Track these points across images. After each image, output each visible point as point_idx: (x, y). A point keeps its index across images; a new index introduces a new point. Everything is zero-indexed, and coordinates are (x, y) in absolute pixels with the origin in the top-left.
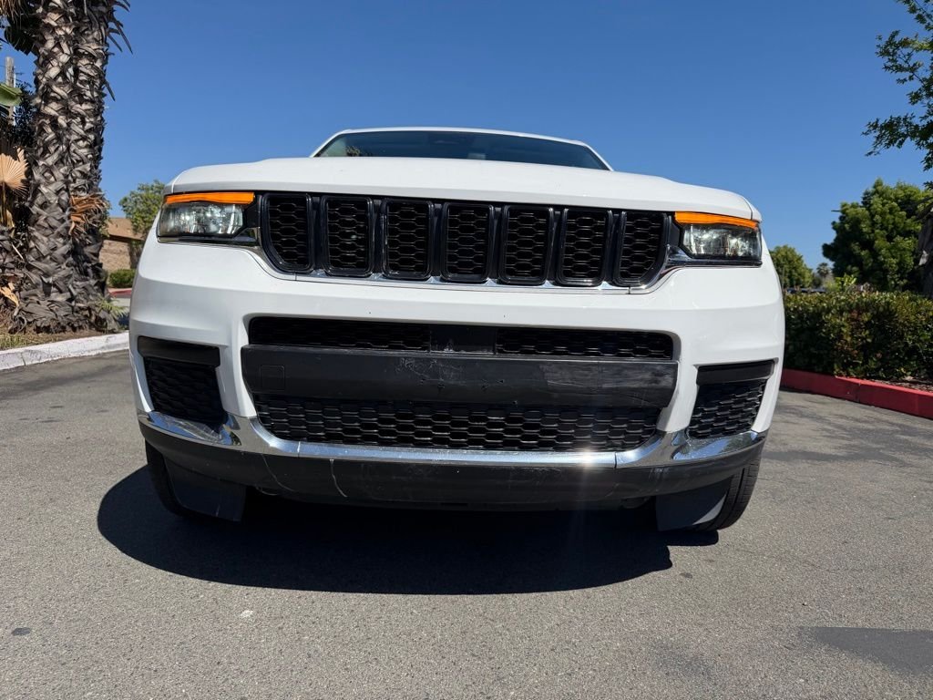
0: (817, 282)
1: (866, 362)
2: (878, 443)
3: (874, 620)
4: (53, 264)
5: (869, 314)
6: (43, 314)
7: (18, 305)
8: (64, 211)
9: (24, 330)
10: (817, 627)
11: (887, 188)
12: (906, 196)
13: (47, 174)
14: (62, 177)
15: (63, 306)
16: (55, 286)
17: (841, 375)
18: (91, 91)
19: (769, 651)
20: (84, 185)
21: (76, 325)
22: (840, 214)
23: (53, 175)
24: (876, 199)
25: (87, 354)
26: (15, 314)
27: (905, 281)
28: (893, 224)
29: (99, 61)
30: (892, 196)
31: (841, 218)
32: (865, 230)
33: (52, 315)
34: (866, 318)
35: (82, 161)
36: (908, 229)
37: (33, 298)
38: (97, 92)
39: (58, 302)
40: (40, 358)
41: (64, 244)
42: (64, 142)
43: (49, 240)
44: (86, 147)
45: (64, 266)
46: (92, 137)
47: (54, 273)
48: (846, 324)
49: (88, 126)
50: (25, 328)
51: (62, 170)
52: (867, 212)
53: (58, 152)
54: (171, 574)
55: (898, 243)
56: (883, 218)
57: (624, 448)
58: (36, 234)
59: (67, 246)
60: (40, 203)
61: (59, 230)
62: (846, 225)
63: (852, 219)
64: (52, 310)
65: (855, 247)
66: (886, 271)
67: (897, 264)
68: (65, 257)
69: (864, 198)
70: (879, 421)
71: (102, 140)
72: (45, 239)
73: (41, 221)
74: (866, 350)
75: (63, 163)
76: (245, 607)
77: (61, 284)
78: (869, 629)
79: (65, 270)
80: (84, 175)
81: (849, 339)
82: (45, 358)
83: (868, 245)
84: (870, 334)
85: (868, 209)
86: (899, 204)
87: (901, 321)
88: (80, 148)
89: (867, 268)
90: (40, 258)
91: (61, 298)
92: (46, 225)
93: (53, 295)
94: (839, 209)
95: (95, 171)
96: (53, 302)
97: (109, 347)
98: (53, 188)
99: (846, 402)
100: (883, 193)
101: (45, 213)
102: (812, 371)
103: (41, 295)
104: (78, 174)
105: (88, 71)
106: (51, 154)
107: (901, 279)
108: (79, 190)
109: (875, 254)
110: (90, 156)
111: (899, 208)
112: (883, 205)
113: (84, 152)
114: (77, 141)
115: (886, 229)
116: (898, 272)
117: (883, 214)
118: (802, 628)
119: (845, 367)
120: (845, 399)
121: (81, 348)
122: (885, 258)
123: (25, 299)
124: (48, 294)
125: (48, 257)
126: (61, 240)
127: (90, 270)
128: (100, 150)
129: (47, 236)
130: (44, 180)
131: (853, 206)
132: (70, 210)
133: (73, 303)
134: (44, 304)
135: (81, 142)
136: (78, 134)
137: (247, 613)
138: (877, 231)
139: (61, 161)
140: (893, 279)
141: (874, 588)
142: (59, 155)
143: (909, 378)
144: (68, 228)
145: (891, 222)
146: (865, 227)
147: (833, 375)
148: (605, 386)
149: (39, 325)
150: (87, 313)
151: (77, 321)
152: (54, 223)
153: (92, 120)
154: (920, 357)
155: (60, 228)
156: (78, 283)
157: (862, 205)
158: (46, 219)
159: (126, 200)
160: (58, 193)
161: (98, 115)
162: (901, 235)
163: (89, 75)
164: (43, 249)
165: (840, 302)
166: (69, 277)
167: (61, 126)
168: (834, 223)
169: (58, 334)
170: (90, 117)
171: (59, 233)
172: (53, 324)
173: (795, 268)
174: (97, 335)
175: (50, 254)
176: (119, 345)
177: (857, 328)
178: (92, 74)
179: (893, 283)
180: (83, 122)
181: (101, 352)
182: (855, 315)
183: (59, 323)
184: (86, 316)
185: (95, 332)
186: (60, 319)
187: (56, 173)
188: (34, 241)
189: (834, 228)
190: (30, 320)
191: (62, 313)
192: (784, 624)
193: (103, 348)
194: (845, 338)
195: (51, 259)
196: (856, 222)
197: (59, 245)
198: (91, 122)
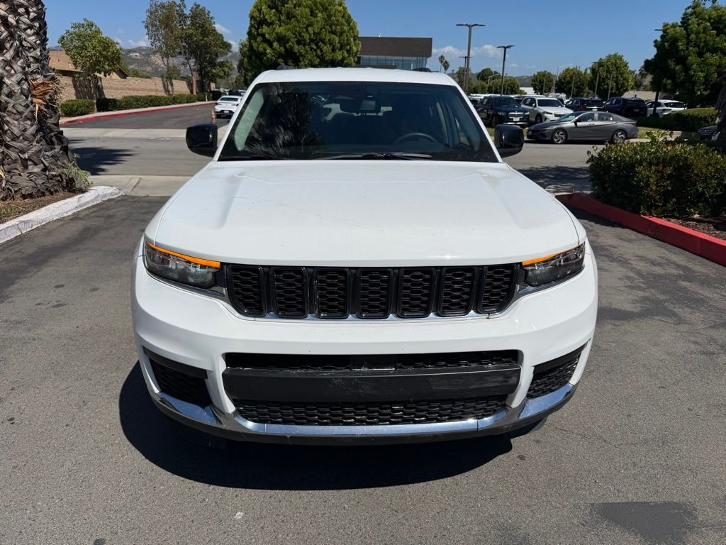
0: (639, 84)
1: (665, 205)
2: (664, 293)
3: (640, 494)
4: (26, 143)
5: (671, 168)
6: (25, 184)
7: (4, 177)
8: (27, 98)
9: (13, 198)
10: (603, 503)
11: (703, 9)
12: (718, 16)
13: (8, 68)
14: (20, 69)
15: (40, 175)
16: (30, 160)
17: (645, 214)
19: (570, 528)
20: (38, 68)
21: (52, 190)
22: (661, 33)
23: (12, 68)
24: (693, 19)
25: (65, 215)
26: (3, 185)
27: (708, 92)
28: (705, 42)
30: (707, 17)
31: (662, 37)
32: (681, 47)
33: (32, 184)
34: (669, 171)
35: (32, 47)
36: (716, 46)
37: (15, 171)
39: (36, 173)
40: (32, 225)
41: (32, 125)
42: (16, 38)
43: (19, 124)
44: (34, 34)
45: (34, 143)
46: (37, 24)
47: (28, 150)
48: (653, 176)
49: (32, 15)
50: (13, 196)
51: (19, 63)
52: (684, 32)
53: (13, 48)
54: (183, 479)
55: (707, 59)
56: (697, 37)
57: (484, 416)
58: (8, 119)
59: (35, 126)
60: (6, 92)
61: (26, 114)
62: (666, 44)
63: (671, 38)
64: (31, 180)
65: (671, 63)
66: (694, 83)
67: (704, 77)
68: (34, 136)
69: (683, 19)
70: (670, 262)
71: (45, 24)
72: (16, 122)
73: (10, 108)
74: (666, 196)
75: (18, 56)
76: (236, 509)
77: (35, 158)
78: (637, 503)
79: (36, 147)
80: (37, 60)
81: (654, 188)
82: (35, 225)
83: (682, 60)
84: (671, 183)
85: (686, 29)
86: (712, 24)
87: (696, 172)
88: (29, 36)
89: (679, 81)
90: (15, 138)
91: (37, 170)
92: (15, 111)
93: (30, 167)
94: (661, 28)
95: (45, 53)
96: (31, 173)
97: (81, 206)
98: (14, 79)
99: (647, 237)
100: (700, 14)
101: (12, 101)
102: (624, 208)
103: (20, 168)
104: (31, 60)
106: (8, 50)
107: (705, 90)
108: (35, 73)
109: (687, 68)
110: (38, 42)
111: (711, 28)
112: (699, 25)
113: (33, 39)
114: (25, 29)
115: (698, 47)
116: (703, 84)
117: (697, 33)
118: (592, 505)
119: (649, 209)
120: (646, 235)
121: (60, 211)
122: (694, 72)
123: (9, 172)
124: (26, 167)
125: (21, 138)
126: (29, 122)
127: (54, 139)
128: (45, 33)
129: (17, 120)
130: (6, 73)
131: (674, 26)
132: (31, 96)
133: (47, 173)
134: (25, 175)
135: (29, 30)
136: (25, 24)
137: (239, 515)
138: (691, 48)
139: (17, 55)
140: (699, 90)
141: (642, 464)
142: (15, 50)
143: (696, 216)
144: (33, 112)
145: (703, 40)
146: (681, 45)
147: (640, 214)
148: (471, 387)
149: (24, 193)
150: (59, 178)
151: (53, 186)
152: (21, 109)
153: (35, 9)
154: (706, 199)
155: (27, 113)
156: (47, 153)
157: (680, 24)
158: (13, 106)
159: (63, 38)
160: (19, 83)
161: (38, 4)
162: (711, 52)
164: (16, 131)
165: (650, 155)
166: (40, 151)
167: (12, 24)
168: (656, 41)
169: (40, 199)
170: (32, 7)
171: (26, 116)
172: (34, 191)
173: (622, 74)
174: (70, 197)
175: (22, 135)
176: (88, 202)
177: (661, 178)
179: (699, 93)
180: (28, 12)
181: (75, 211)
182: (661, 168)
183: (39, 190)
184: (58, 181)
185: (68, 193)
186: (39, 186)
187: (15, 66)
188: (7, 125)
189: (655, 46)
190: (16, 189)
191: (40, 182)
192: (581, 502)
193: (76, 207)
194: (651, 186)
195: (23, 138)
196: (674, 41)
197: (28, 127)
198: (34, 12)
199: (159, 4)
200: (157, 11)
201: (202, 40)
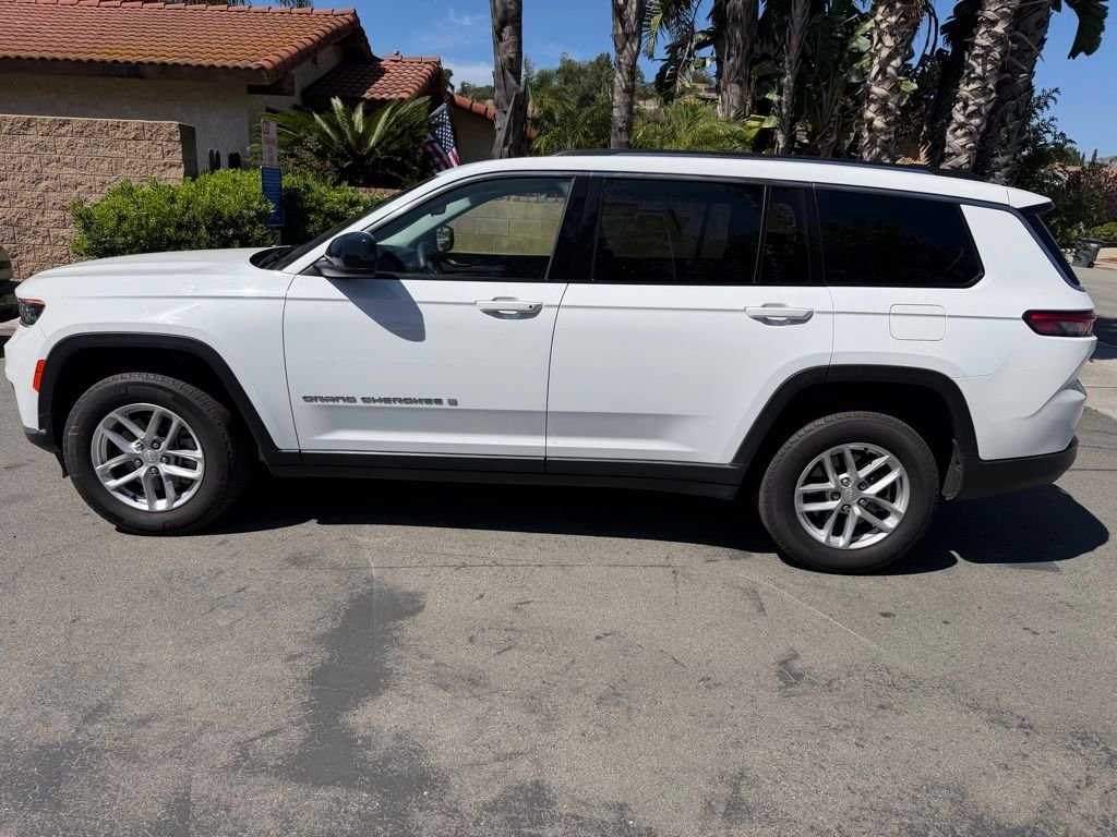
88: (957, 138)
180: (966, 106)
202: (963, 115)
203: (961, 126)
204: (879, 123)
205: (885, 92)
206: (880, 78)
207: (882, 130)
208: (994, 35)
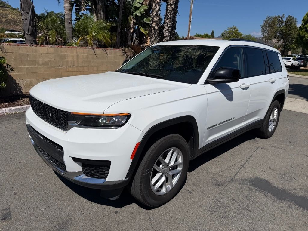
18: (171, 15)
29: (173, 5)
38: (172, 15)
49: (169, 26)
88: (166, 33)
105: (170, 9)
153: (170, 24)
163: (170, 10)
178: (171, 10)
198: (170, 25)
199: (270, 17)
200: (268, 20)
201: (288, 32)
202: (167, 27)
203: (167, 30)
204: (156, 28)
205: (157, 20)
206: (156, 16)
207: (157, 30)
208: (172, 8)
